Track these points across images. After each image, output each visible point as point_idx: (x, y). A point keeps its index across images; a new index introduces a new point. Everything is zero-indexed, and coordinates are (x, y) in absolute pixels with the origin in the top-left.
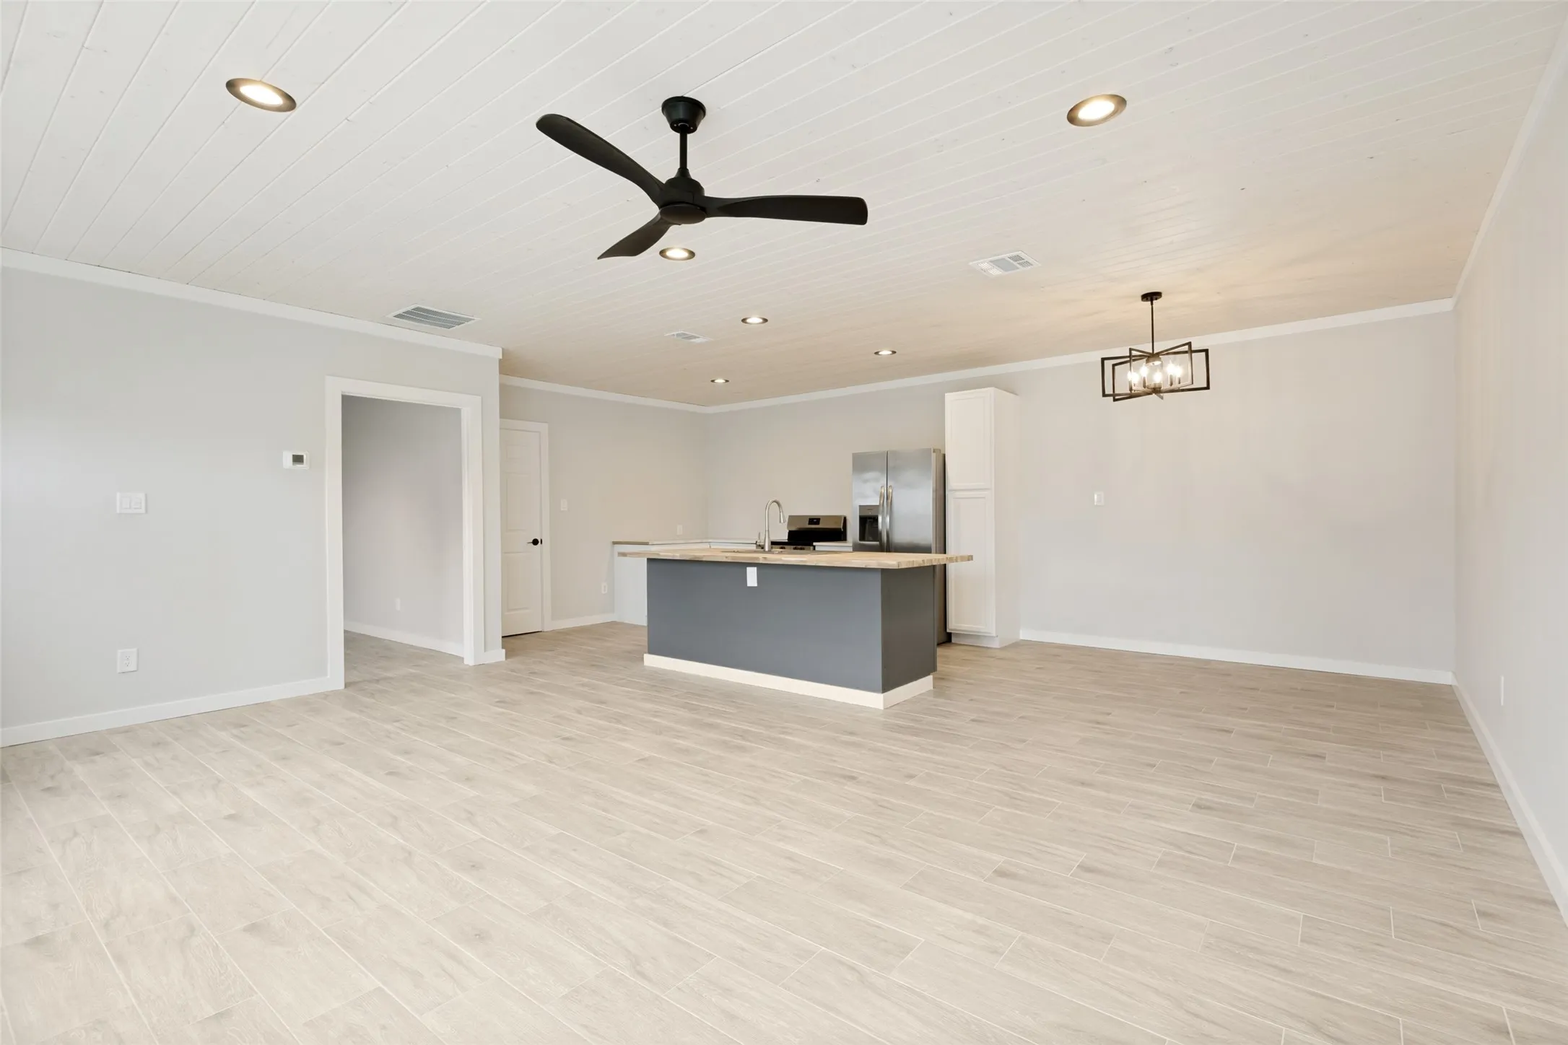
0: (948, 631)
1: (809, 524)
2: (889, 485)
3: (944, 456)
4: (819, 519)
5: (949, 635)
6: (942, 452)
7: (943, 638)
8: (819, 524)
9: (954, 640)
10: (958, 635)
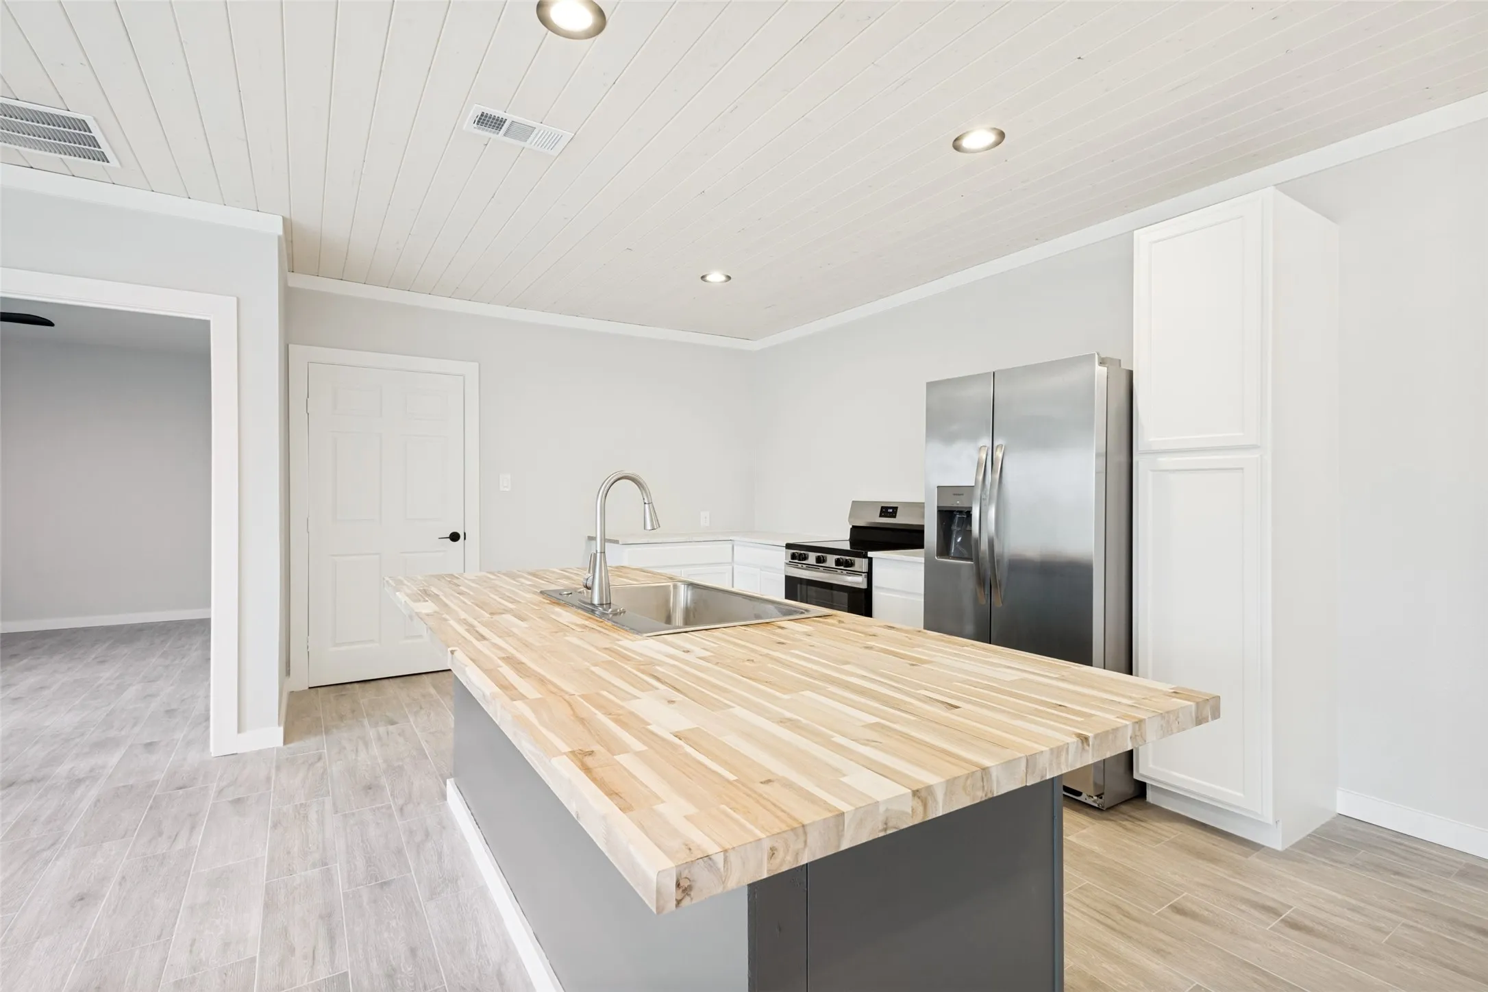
0: (1136, 776)
1: (881, 516)
2: (996, 444)
3: (1131, 373)
4: (896, 508)
5: (1140, 790)
6: (1125, 366)
7: (1129, 790)
8: (895, 517)
9: (1151, 797)
10: (1157, 789)
